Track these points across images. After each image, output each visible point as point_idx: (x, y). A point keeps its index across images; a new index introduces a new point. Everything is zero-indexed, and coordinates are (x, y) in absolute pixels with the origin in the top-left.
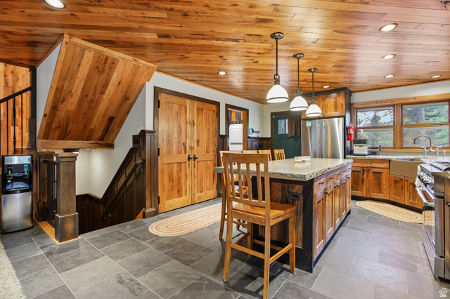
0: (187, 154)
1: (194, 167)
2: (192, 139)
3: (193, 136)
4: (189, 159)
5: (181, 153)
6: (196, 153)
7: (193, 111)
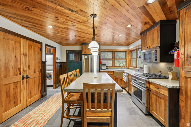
0: (22, 75)
1: (27, 83)
2: (25, 65)
3: (26, 63)
4: (23, 78)
5: (16, 75)
6: (28, 74)
7: (26, 47)
